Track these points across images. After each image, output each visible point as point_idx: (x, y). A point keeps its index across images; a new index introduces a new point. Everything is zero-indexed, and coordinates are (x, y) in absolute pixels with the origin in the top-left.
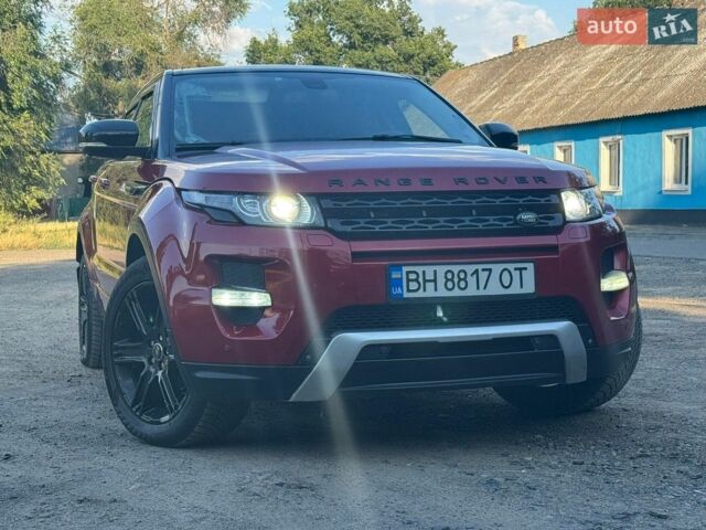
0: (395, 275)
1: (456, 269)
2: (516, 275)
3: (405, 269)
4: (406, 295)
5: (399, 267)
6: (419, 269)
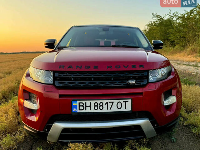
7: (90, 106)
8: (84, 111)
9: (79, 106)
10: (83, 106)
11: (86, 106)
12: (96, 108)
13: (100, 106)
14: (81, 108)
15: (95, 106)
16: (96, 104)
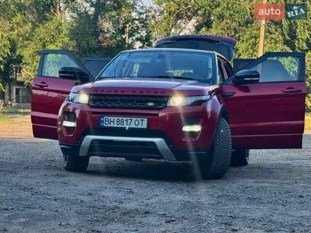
0: (102, 119)
1: (120, 118)
2: (140, 122)
3: (105, 117)
4: (105, 125)
5: (103, 117)
6: (109, 118)
7: (114, 122)
8: (109, 125)
9: (106, 121)
10: (108, 121)
11: (111, 121)
12: (118, 123)
13: (121, 122)
14: (107, 123)
15: (118, 122)
16: (118, 121)
